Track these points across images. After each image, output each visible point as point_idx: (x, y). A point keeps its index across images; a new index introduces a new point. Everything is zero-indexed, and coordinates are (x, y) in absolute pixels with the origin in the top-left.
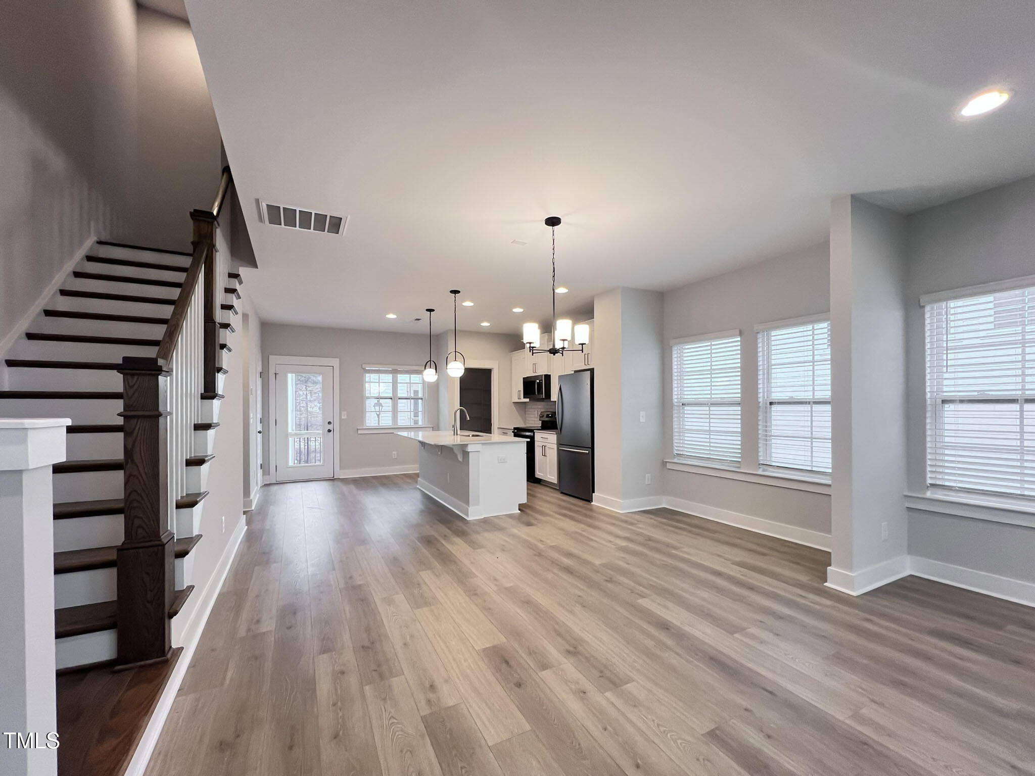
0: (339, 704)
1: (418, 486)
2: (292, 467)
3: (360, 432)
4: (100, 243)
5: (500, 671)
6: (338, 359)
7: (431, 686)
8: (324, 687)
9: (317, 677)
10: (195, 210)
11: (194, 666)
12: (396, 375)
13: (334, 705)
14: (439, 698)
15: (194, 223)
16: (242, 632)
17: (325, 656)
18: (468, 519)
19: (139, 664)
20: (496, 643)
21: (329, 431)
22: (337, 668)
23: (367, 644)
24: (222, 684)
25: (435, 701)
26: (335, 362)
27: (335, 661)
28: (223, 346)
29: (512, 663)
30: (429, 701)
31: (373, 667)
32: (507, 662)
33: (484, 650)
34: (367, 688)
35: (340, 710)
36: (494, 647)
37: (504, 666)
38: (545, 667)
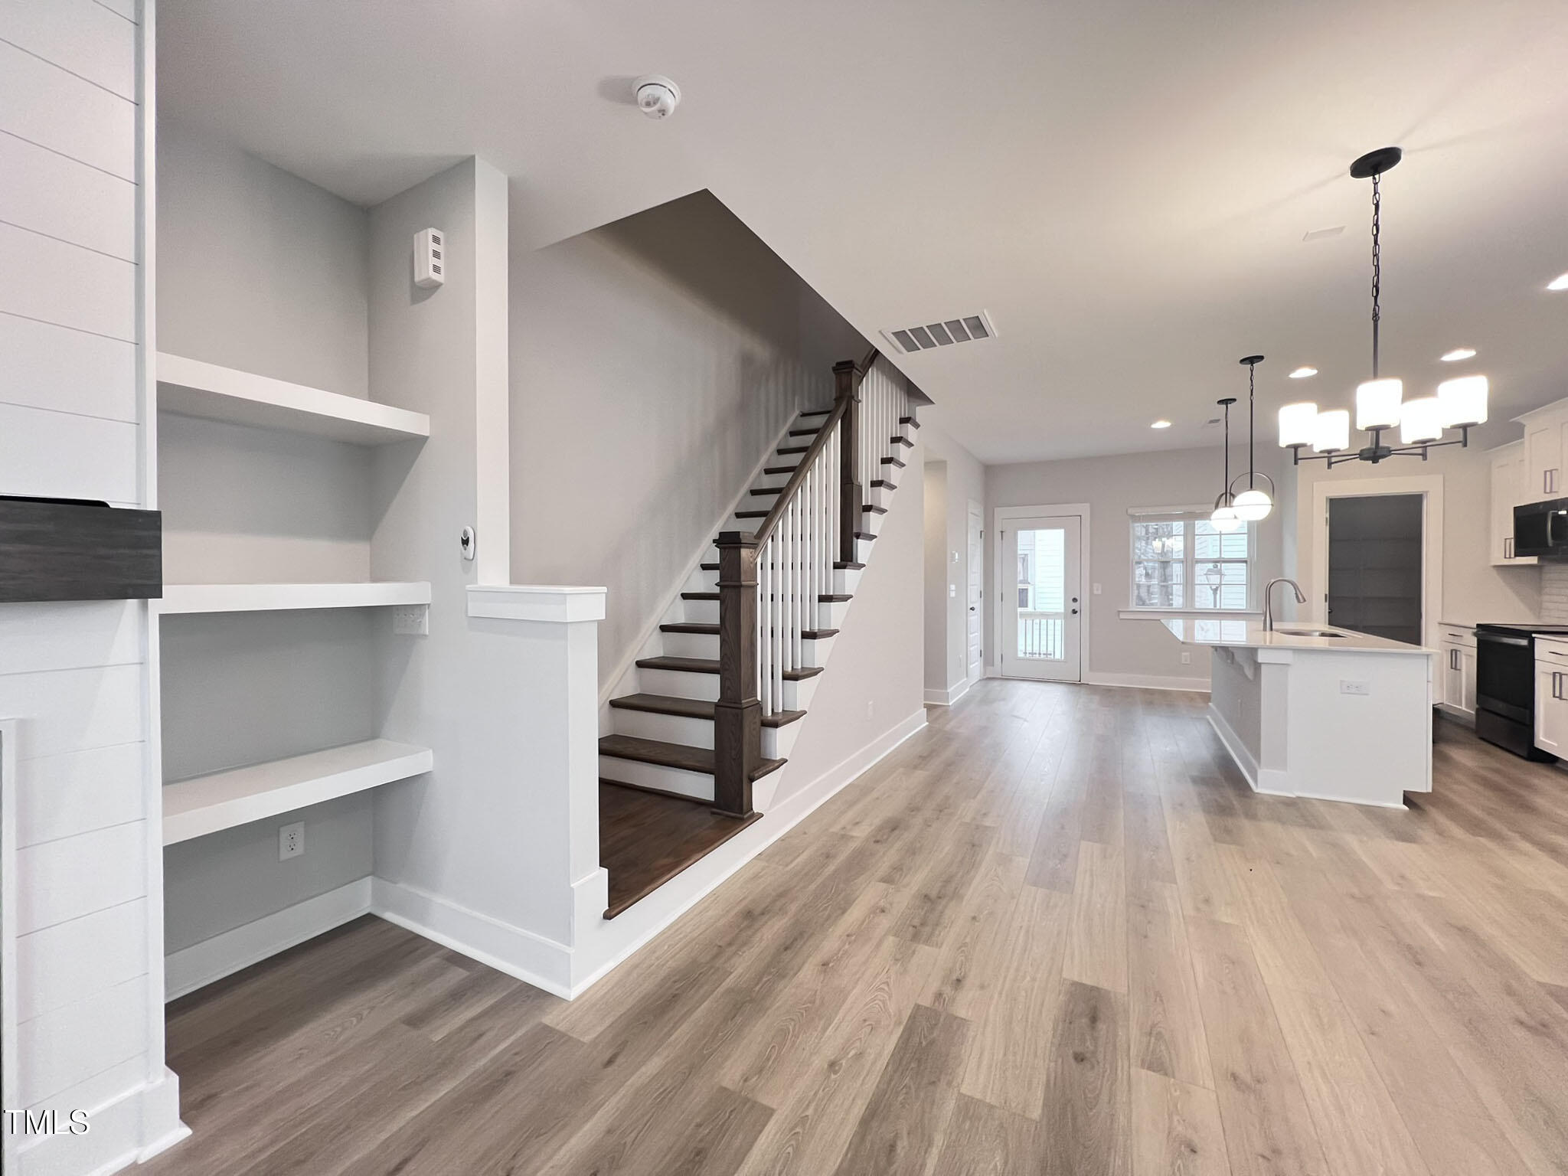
0: (853, 938)
1: (1208, 717)
2: (1023, 659)
3: (1122, 616)
4: (804, 415)
5: (1070, 1023)
6: (1088, 505)
7: (958, 981)
8: (855, 914)
9: (857, 902)
10: (838, 364)
11: (783, 840)
12: (1192, 522)
13: (848, 936)
14: (954, 999)
15: (836, 378)
16: (836, 828)
17: (883, 885)
18: (1256, 790)
19: (726, 813)
20: (1105, 985)
21: (1074, 612)
22: (882, 903)
23: (933, 894)
24: (787, 865)
25: (947, 999)
26: (1084, 509)
27: (887, 895)
28: (868, 508)
29: (1102, 1026)
30: (939, 995)
31: (916, 922)
32: (1094, 1020)
33: (1074, 984)
34: (891, 938)
35: (849, 943)
36: (1093, 989)
37: (1085, 1021)
38: (1157, 1065)
